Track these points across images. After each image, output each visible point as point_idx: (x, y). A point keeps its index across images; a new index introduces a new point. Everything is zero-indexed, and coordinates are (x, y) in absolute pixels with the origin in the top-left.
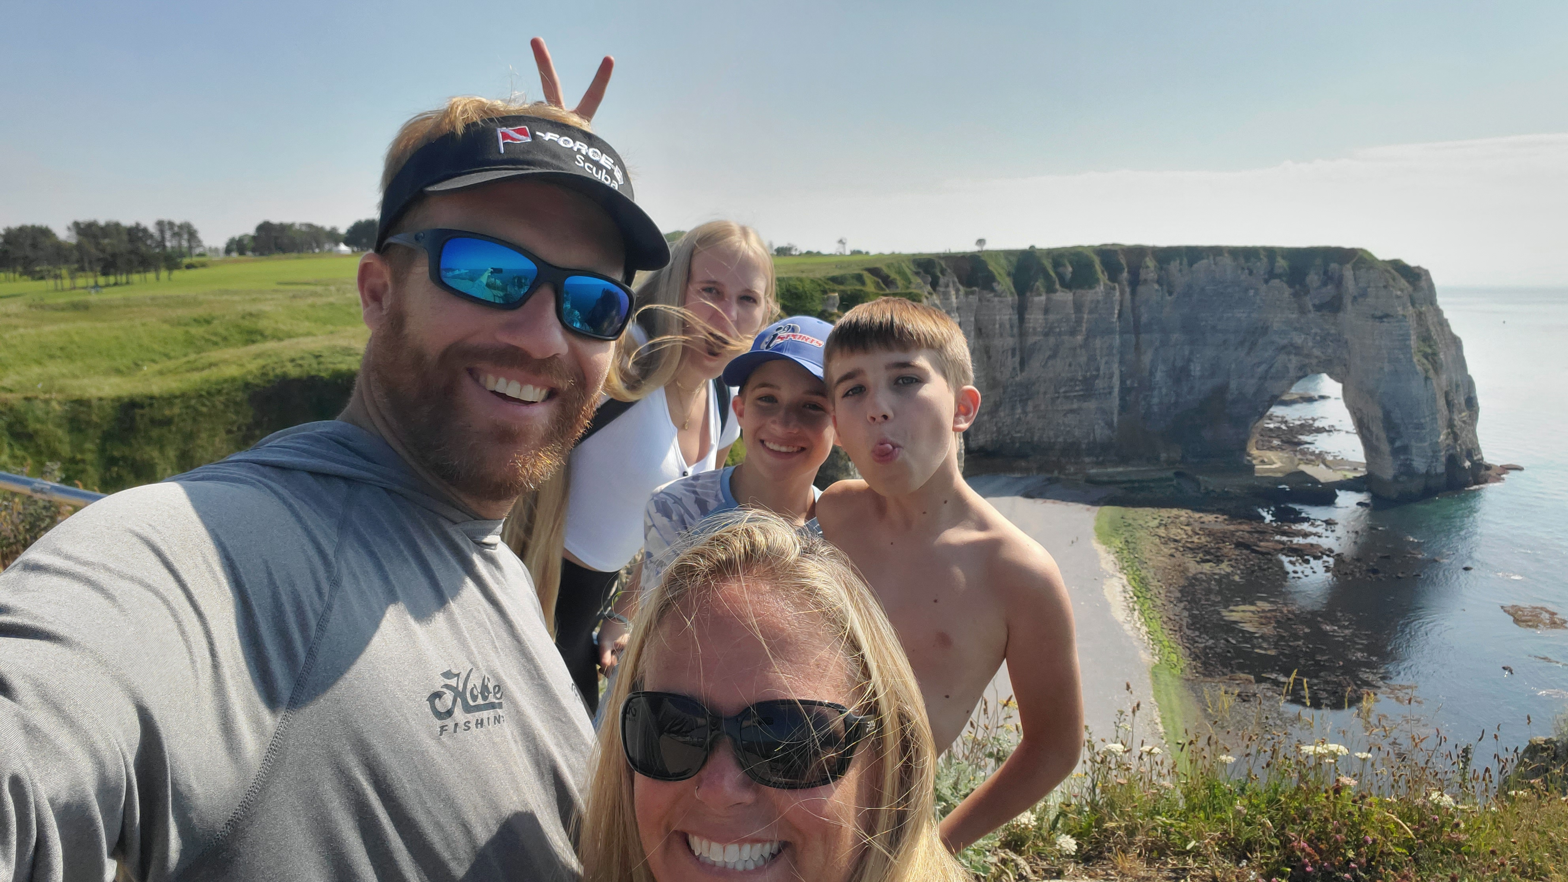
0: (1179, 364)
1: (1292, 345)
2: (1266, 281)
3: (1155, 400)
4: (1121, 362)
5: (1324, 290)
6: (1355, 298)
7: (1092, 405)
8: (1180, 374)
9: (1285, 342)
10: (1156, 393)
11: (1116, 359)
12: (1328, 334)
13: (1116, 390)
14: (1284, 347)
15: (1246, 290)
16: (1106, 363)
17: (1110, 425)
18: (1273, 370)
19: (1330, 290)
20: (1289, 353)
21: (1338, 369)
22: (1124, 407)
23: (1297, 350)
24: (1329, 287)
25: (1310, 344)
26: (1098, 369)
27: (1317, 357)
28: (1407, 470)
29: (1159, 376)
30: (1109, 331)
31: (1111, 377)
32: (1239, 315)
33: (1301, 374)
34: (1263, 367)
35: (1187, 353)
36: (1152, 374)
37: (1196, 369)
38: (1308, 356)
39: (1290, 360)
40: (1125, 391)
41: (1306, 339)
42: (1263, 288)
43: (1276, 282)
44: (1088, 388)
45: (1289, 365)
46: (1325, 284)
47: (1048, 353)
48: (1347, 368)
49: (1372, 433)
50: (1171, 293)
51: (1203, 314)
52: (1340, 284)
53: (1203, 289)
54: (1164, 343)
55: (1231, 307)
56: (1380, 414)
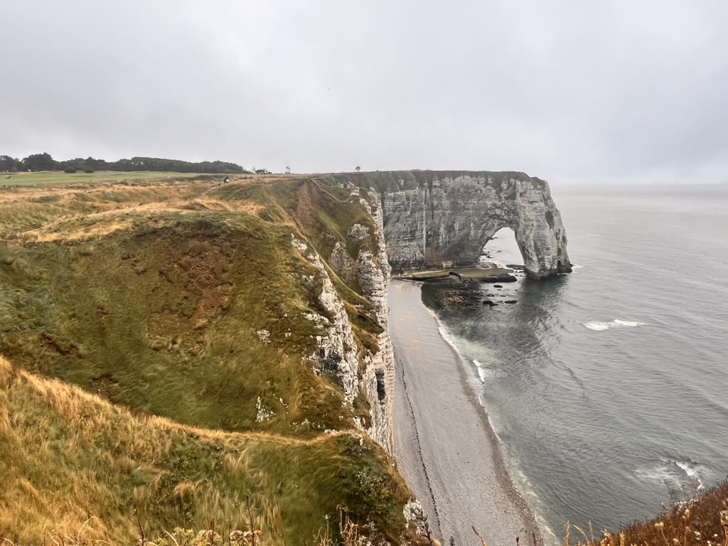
0: (450, 223)
1: (496, 215)
2: (485, 187)
3: (440, 241)
4: (426, 223)
5: (508, 190)
6: (521, 194)
7: (414, 243)
8: (450, 229)
9: (493, 213)
10: (441, 237)
11: (424, 222)
12: (511, 210)
13: (425, 236)
14: (493, 215)
15: (477, 191)
16: (421, 224)
17: (422, 252)
18: (488, 226)
19: (511, 190)
20: (494, 218)
21: (514, 226)
22: (428, 244)
23: (498, 217)
25: (503, 214)
26: (417, 227)
27: (505, 220)
28: (543, 268)
29: (442, 230)
30: (422, 209)
31: (422, 230)
32: (474, 202)
33: (499, 227)
34: (484, 225)
35: (453, 219)
36: (439, 229)
37: (457, 226)
38: (503, 219)
39: (495, 221)
40: (428, 236)
41: (501, 212)
42: (484, 189)
43: (489, 187)
44: (412, 236)
45: (494, 224)
46: (509, 188)
47: (396, 220)
48: (519, 225)
49: (529, 253)
50: (445, 192)
51: (460, 201)
52: (515, 188)
53: (459, 190)
54: (444, 215)
55: (471, 198)
56: (532, 244)
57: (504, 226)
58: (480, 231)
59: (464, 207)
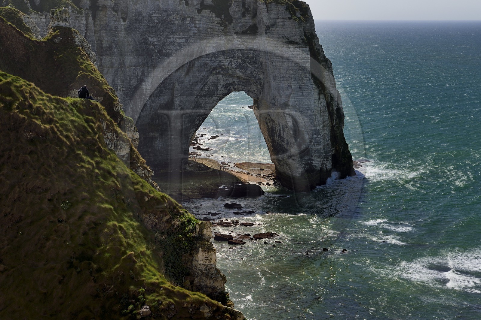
0: (134, 83)
1: (221, 67)
2: (199, 11)
5: (243, 20)
6: (268, 28)
9: (215, 64)
12: (247, 58)
14: (215, 69)
15: (184, 19)
18: (206, 89)
19: (248, 20)
20: (218, 73)
21: (254, 88)
23: (225, 71)
24: (247, 18)
25: (234, 66)
27: (238, 77)
28: (309, 168)
32: (178, 40)
33: (226, 92)
34: (198, 87)
35: (140, 74)
38: (232, 76)
39: (218, 80)
41: (231, 61)
42: (197, 16)
43: (206, 13)
45: (218, 84)
46: (244, 15)
48: (263, 88)
49: (282, 139)
50: (124, 20)
51: (153, 39)
52: (254, 16)
53: (150, 16)
54: (122, 65)
55: (172, 33)
56: (290, 124)
57: (235, 90)
58: (192, 98)
59: (160, 51)
